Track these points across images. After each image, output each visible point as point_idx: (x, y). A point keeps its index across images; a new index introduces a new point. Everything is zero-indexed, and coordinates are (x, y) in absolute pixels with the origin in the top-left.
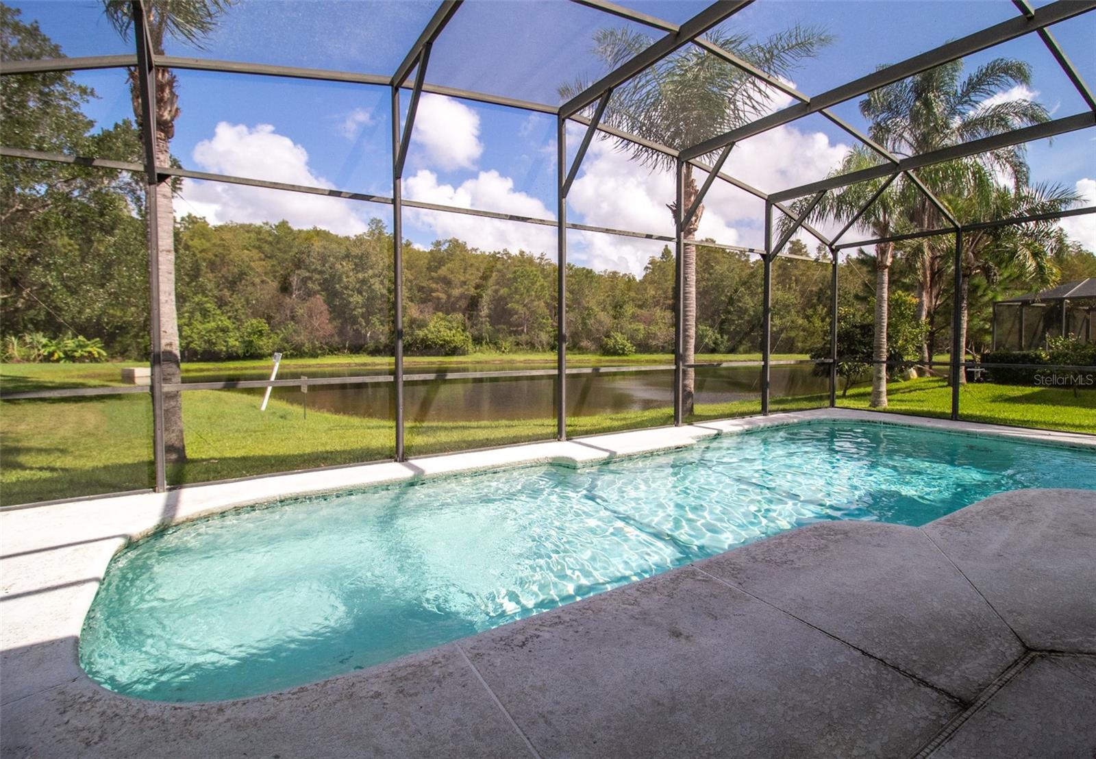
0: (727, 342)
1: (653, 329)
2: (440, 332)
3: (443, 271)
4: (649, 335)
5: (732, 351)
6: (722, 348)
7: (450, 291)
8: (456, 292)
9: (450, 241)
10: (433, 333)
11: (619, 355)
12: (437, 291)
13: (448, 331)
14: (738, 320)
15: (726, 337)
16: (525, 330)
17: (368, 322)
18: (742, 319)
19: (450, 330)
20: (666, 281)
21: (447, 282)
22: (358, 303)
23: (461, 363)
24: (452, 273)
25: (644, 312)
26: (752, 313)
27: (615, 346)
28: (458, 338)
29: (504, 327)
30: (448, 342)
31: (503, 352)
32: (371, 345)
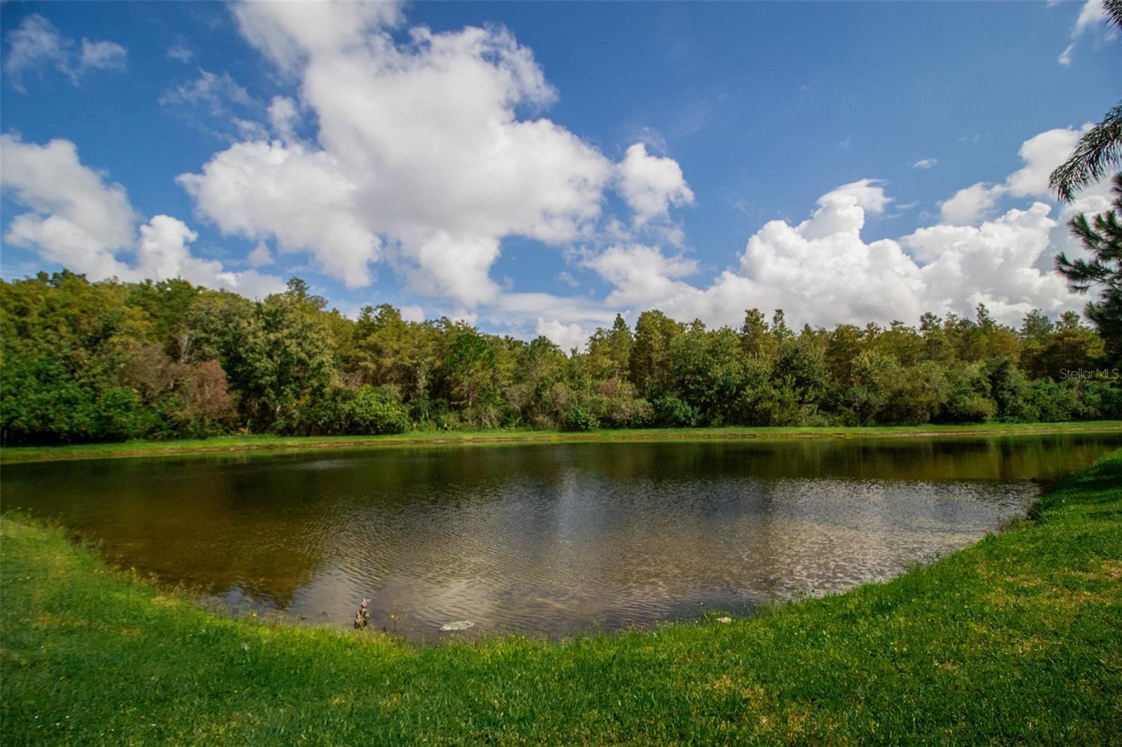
0: (699, 414)
1: (616, 400)
2: (370, 405)
3: (373, 338)
4: (612, 409)
5: (704, 424)
6: (693, 423)
7: (381, 360)
8: (388, 362)
9: (382, 307)
10: (362, 406)
11: (582, 430)
12: (365, 359)
13: (381, 405)
14: (708, 390)
15: (697, 409)
16: (470, 404)
17: (279, 393)
18: (712, 389)
19: (383, 403)
20: (621, 351)
21: (378, 351)
22: (267, 368)
23: (397, 443)
24: (384, 340)
25: (603, 383)
26: (722, 383)
27: (576, 420)
28: (394, 412)
29: (445, 401)
30: (381, 418)
31: (446, 429)
32: (281, 422)
